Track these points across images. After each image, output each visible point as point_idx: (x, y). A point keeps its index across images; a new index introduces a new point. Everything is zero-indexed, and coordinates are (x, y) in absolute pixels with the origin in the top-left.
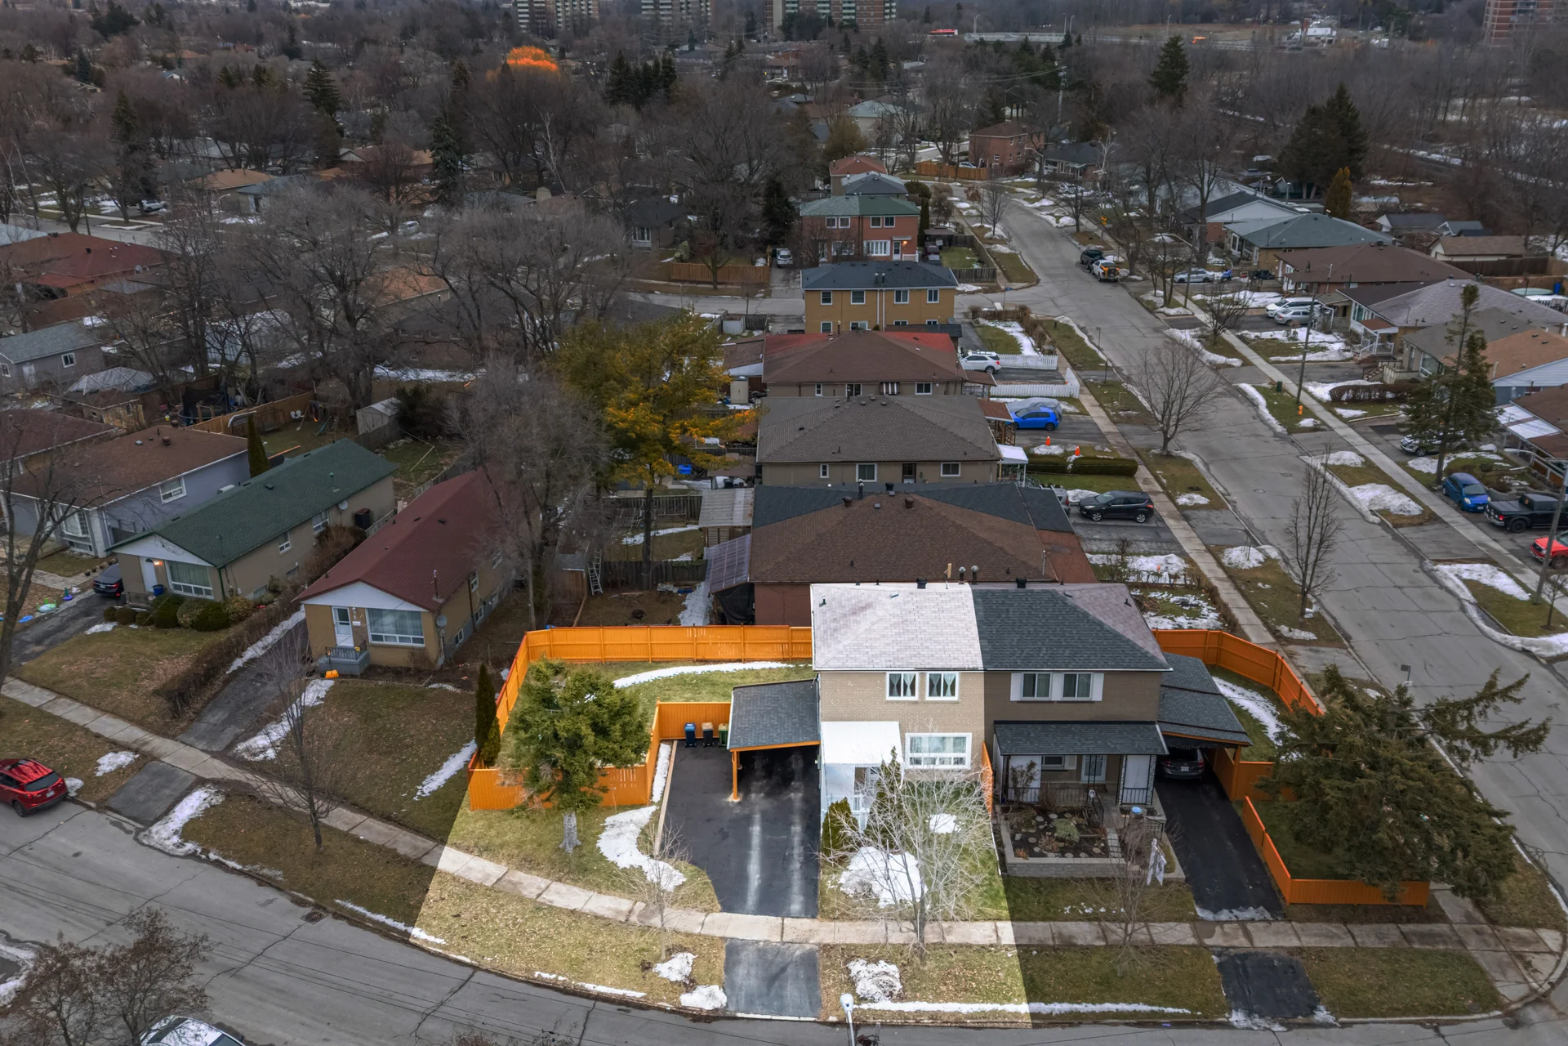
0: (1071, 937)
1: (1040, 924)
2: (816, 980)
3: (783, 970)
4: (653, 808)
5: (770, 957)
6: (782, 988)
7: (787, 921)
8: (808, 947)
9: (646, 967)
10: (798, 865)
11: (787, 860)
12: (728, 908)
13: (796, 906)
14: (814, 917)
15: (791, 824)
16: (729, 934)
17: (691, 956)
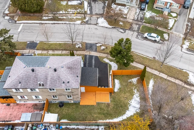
2: (86, 46)
3: (90, 48)
4: (111, 74)
5: (91, 50)
6: (90, 46)
7: (89, 54)
8: (86, 51)
9: (107, 48)
11: (89, 63)
12: (97, 56)
13: (88, 56)
14: (85, 55)
16: (97, 53)
17: (101, 49)
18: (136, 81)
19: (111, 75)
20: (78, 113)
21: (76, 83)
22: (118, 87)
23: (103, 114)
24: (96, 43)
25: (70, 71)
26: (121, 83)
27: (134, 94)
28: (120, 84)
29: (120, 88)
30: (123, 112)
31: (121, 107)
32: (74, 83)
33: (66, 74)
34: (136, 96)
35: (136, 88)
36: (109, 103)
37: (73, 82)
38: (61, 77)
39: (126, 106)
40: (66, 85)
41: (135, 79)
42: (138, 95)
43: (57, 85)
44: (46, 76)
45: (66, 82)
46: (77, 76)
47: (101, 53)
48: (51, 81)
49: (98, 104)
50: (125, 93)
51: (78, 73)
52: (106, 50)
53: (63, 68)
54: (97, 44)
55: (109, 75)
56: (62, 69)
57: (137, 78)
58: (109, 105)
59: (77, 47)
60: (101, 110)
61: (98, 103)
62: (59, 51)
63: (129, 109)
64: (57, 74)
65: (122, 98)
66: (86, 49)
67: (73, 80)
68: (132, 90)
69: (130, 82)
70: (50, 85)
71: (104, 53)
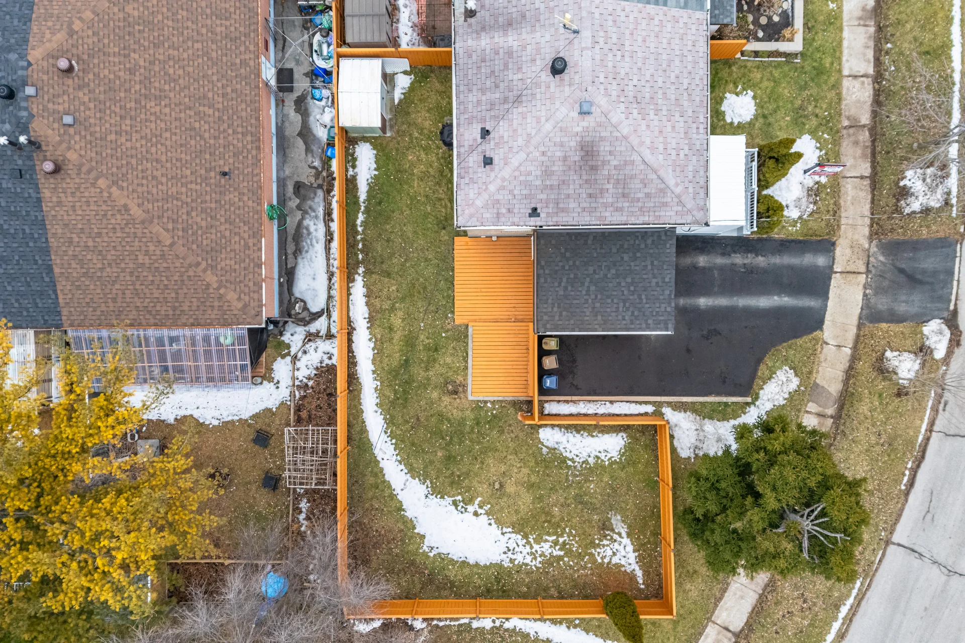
0: (864, 9)
1: (846, 34)
2: (917, 242)
3: (902, 271)
4: (667, 411)
5: (886, 283)
6: (924, 272)
7: (837, 268)
8: (874, 249)
9: (901, 393)
10: (760, 259)
11: (751, 270)
12: (818, 324)
13: (821, 261)
14: (833, 244)
15: (695, 267)
16: (854, 321)
17: (888, 354)
18: (615, 560)
19: (658, 414)
20: (409, 229)
21: (486, 206)
22: (568, 446)
23: (406, 361)
24: (955, 313)
25: (565, 159)
26: (595, 469)
27: (525, 536)
28: (591, 461)
29: (564, 460)
30: (419, 464)
31: (450, 459)
32: (485, 196)
33: (534, 142)
34: (512, 545)
35: (569, 553)
36: (465, 391)
37: (492, 188)
38: (516, 113)
39: (452, 484)
40: (472, 149)
41: (632, 557)
42: (519, 559)
43: (473, 98)
44: (524, 16)
45: (488, 148)
46: (534, 212)
47: (848, 351)
48: (497, 53)
49: (462, 335)
50: (531, 486)
51: (563, 210)
52: (881, 385)
53: (575, 114)
54: (952, 322)
55: (658, 405)
56: (566, 113)
57: (639, 573)
58: (456, 392)
59: (912, 179)
60: (427, 348)
61: (466, 336)
62: (870, 54)
63: (434, 501)
64: (538, 85)
65: (503, 468)
66: (892, 248)
67: (503, 188)
68: (556, 528)
69: (605, 527)
70: (470, 56)
71: (850, 373)
